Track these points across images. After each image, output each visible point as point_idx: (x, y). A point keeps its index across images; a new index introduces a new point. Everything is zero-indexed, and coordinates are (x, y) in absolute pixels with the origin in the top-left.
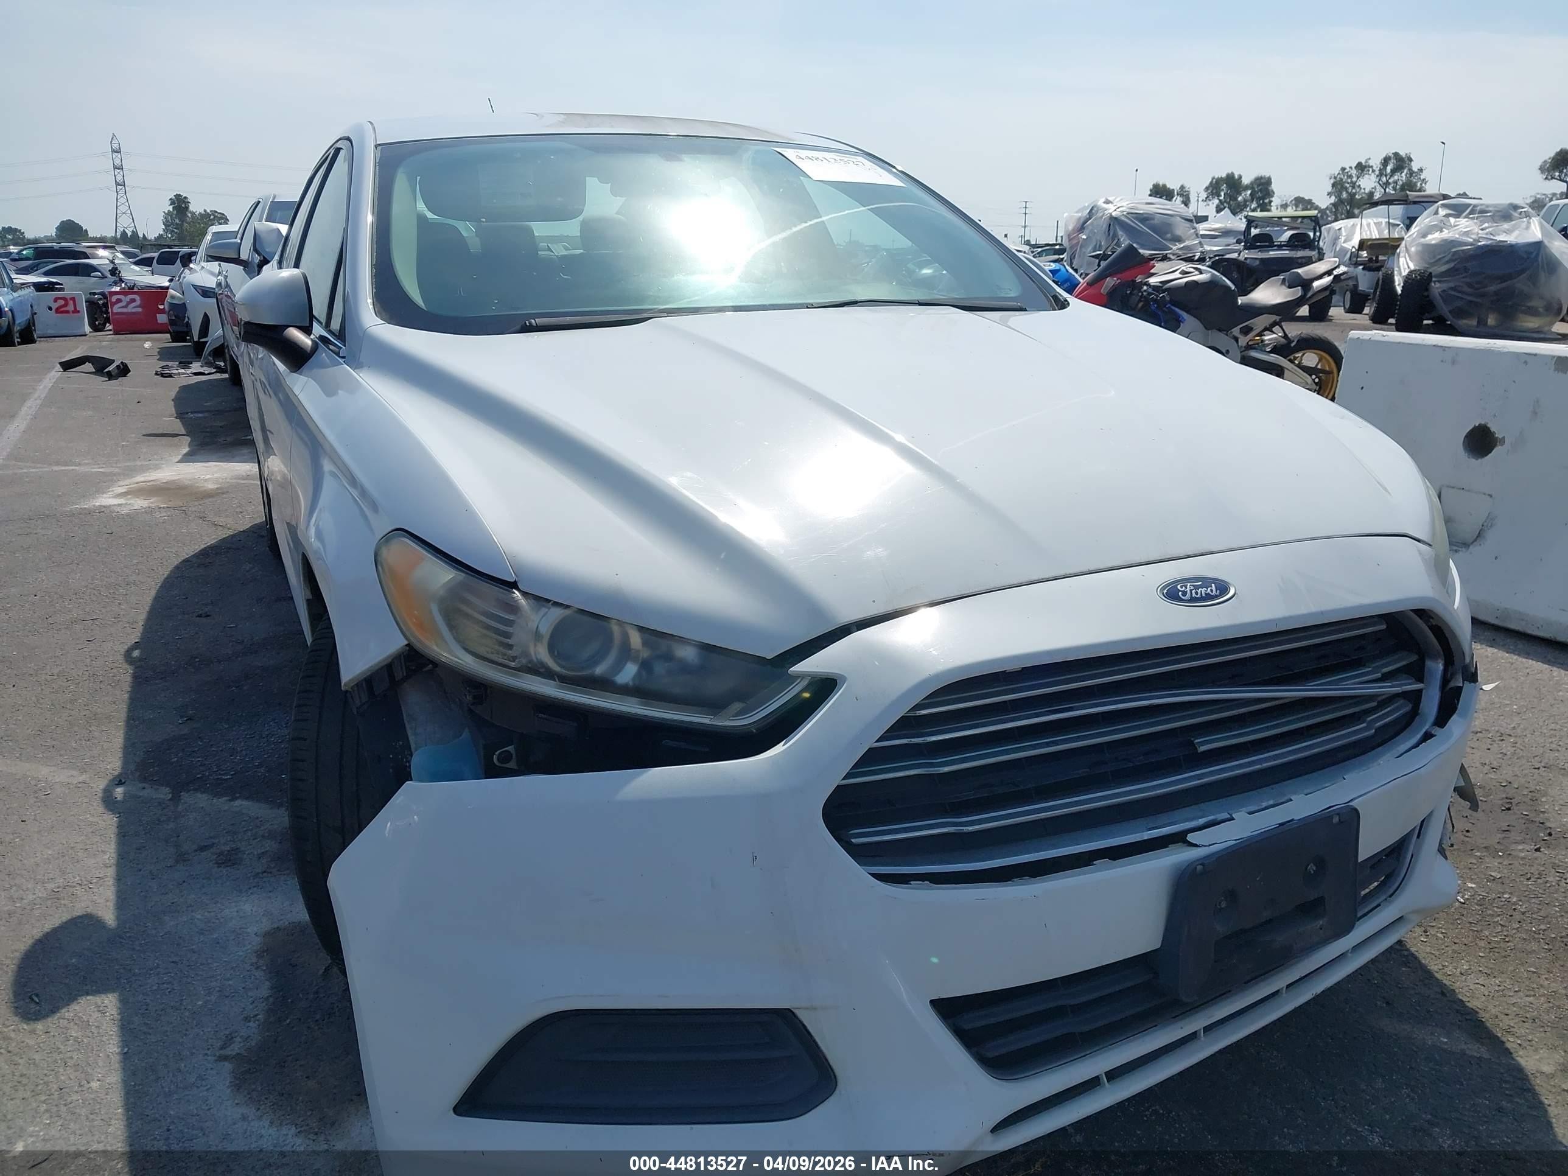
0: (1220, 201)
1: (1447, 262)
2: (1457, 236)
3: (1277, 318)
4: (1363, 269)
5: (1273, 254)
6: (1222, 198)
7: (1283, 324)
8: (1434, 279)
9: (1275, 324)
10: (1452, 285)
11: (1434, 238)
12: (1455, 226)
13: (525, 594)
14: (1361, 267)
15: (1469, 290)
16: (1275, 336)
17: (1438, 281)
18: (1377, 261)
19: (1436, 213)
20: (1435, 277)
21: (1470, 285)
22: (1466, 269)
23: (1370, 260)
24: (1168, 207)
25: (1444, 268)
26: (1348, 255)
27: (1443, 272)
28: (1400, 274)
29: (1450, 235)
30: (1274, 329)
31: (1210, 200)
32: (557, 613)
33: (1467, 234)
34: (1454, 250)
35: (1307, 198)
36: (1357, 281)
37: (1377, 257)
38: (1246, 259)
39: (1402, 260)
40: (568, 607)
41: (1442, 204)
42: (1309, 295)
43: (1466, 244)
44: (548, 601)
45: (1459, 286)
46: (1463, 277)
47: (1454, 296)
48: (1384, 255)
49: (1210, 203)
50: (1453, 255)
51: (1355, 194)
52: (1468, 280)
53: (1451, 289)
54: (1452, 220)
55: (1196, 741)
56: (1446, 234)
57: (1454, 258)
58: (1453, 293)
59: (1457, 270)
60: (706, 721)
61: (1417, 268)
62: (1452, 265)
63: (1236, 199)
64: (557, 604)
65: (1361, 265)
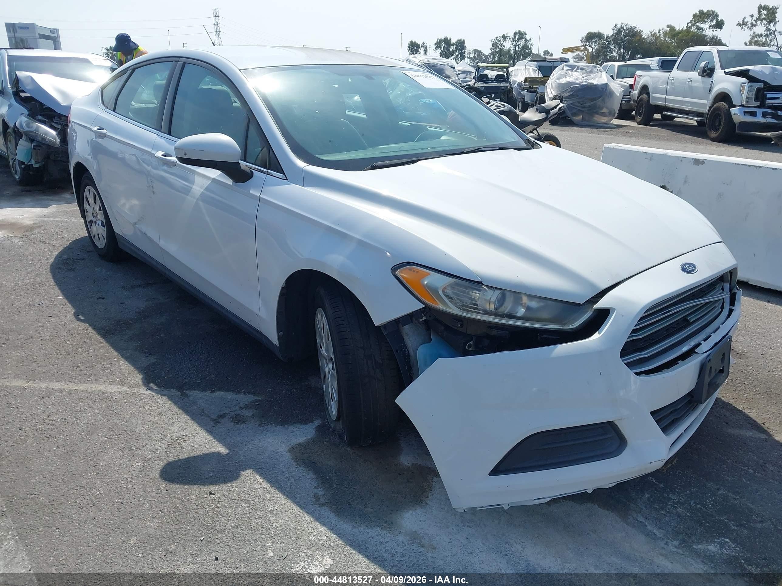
0: (442, 50)
1: (569, 92)
2: (573, 80)
3: (535, 127)
4: (527, 91)
5: (490, 84)
6: (442, 49)
7: (537, 129)
8: (564, 99)
9: (534, 129)
10: (571, 102)
11: (563, 81)
12: (572, 75)
13: (485, 286)
14: (526, 91)
15: (579, 105)
16: (533, 134)
17: (566, 100)
18: (532, 88)
19: (563, 69)
20: (565, 98)
21: (579, 102)
22: (577, 96)
23: (530, 87)
24: (443, 61)
25: (567, 94)
26: (517, 84)
27: (567, 96)
28: (548, 96)
29: (570, 79)
30: (534, 132)
31: (437, 50)
32: (498, 292)
33: (577, 79)
34: (572, 86)
35: (479, 50)
36: (524, 97)
37: (533, 86)
38: (478, 86)
39: (548, 90)
40: (502, 289)
41: (565, 65)
42: (549, 116)
43: (577, 84)
44: (493, 287)
45: (574, 103)
46: (576, 99)
47: (572, 107)
48: (536, 85)
49: (437, 51)
50: (572, 89)
51: (502, 49)
52: (577, 100)
53: (572, 104)
54: (570, 72)
55: (688, 319)
56: (569, 79)
57: (572, 90)
58: (572, 106)
59: (574, 95)
60: (561, 327)
61: (556, 94)
62: (571, 93)
63: (449, 50)
64: (497, 288)
65: (526, 89)
